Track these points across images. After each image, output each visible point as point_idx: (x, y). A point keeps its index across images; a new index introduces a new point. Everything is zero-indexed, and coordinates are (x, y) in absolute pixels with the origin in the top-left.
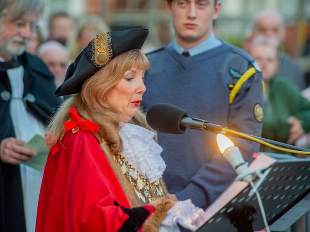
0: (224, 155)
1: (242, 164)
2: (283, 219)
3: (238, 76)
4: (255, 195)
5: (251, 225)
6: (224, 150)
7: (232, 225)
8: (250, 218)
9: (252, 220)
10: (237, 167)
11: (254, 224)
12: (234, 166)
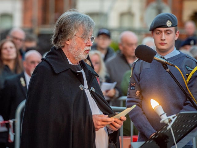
0: (154, 110)
1: (163, 114)
2: (181, 142)
3: (191, 69)
4: (170, 129)
5: (166, 144)
6: (154, 107)
7: (157, 145)
8: (166, 141)
9: (167, 142)
10: (161, 115)
11: (168, 144)
12: (160, 115)
